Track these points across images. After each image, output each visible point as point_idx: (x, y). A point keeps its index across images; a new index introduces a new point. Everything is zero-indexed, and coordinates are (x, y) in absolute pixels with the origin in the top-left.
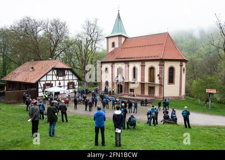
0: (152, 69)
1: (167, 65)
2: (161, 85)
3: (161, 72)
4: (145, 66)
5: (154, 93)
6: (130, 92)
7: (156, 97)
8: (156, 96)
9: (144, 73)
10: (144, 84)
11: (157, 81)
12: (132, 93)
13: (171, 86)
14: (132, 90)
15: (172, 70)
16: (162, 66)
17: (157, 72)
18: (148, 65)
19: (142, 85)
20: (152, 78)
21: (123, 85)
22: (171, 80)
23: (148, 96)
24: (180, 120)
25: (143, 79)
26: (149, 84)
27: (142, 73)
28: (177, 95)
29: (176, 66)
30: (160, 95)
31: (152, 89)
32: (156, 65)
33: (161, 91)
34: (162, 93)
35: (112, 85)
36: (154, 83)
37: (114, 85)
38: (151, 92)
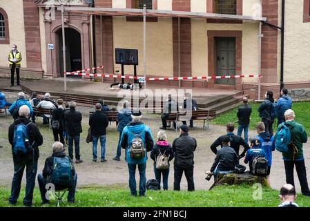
5: (236, 68)
6: (118, 67)
7: (244, 89)
8: (246, 80)
10: (186, 21)
12: (129, 69)
14: (129, 57)
21: (85, 31)
23: (205, 85)
26: (210, 20)
30: (263, 77)
34: (274, 66)
35: (26, 29)
36: (235, 14)
37: (37, 33)
38: (224, 62)
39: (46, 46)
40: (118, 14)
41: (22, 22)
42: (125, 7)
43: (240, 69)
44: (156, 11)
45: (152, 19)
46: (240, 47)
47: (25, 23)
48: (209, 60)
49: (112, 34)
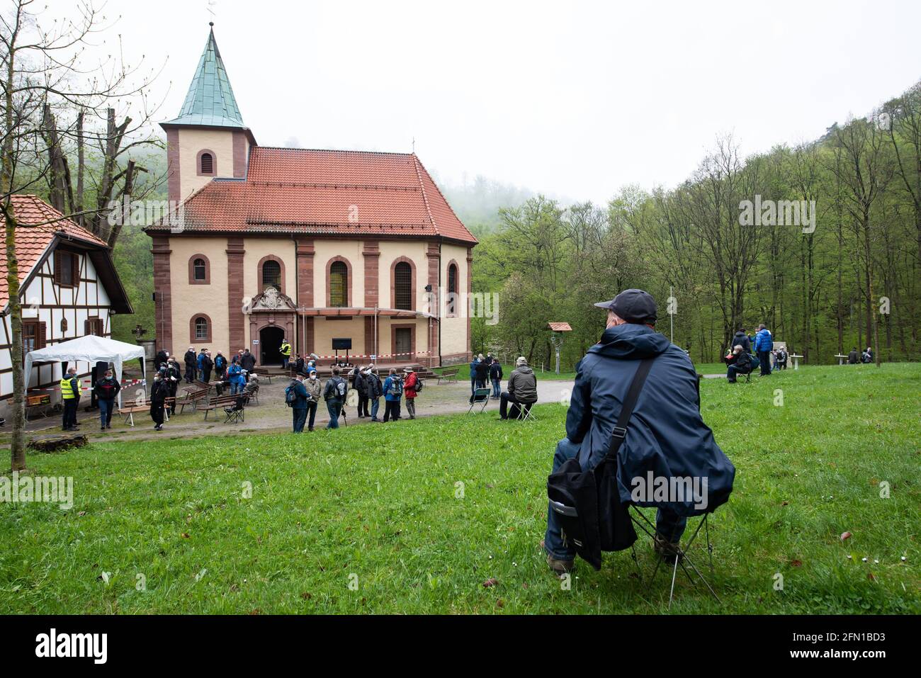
2: (436, 321)
4: (377, 255)
5: (411, 347)
7: (417, 360)
8: (418, 355)
9: (376, 280)
13: (453, 320)
15: (451, 271)
18: (389, 255)
20: (404, 294)
23: (389, 361)
25: (371, 299)
26: (394, 317)
27: (367, 280)
29: (461, 260)
30: (430, 352)
31: (404, 335)
34: (436, 346)
35: (230, 330)
36: (410, 310)
37: (242, 332)
38: (400, 345)
39: (251, 342)
40: (319, 314)
41: (227, 324)
42: (325, 306)
43: (415, 348)
44: (351, 308)
45: (349, 318)
46: (415, 334)
47: (230, 325)
48: (392, 344)
49: (313, 330)
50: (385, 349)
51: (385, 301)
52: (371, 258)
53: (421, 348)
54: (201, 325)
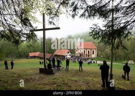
0: (89, 51)
1: (92, 50)
2: (91, 55)
3: (91, 52)
11: (90, 54)
13: (93, 55)
15: (93, 51)
16: (91, 50)
17: (90, 52)
18: (88, 50)
19: (86, 55)
20: (89, 53)
22: (93, 54)
24: (95, 62)
25: (87, 53)
28: (95, 57)
29: (94, 50)
31: (89, 56)
32: (90, 50)
33: (91, 56)
39: (79, 55)
40: (83, 54)
50: (87, 56)
51: (87, 54)
52: (86, 50)
53: (90, 57)
54: (77, 54)
